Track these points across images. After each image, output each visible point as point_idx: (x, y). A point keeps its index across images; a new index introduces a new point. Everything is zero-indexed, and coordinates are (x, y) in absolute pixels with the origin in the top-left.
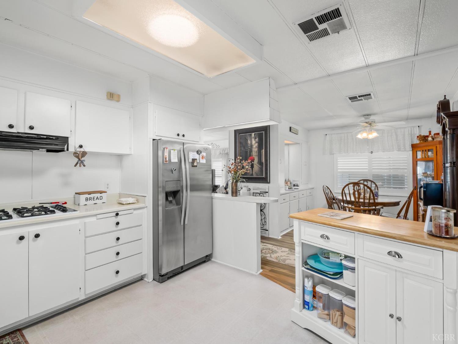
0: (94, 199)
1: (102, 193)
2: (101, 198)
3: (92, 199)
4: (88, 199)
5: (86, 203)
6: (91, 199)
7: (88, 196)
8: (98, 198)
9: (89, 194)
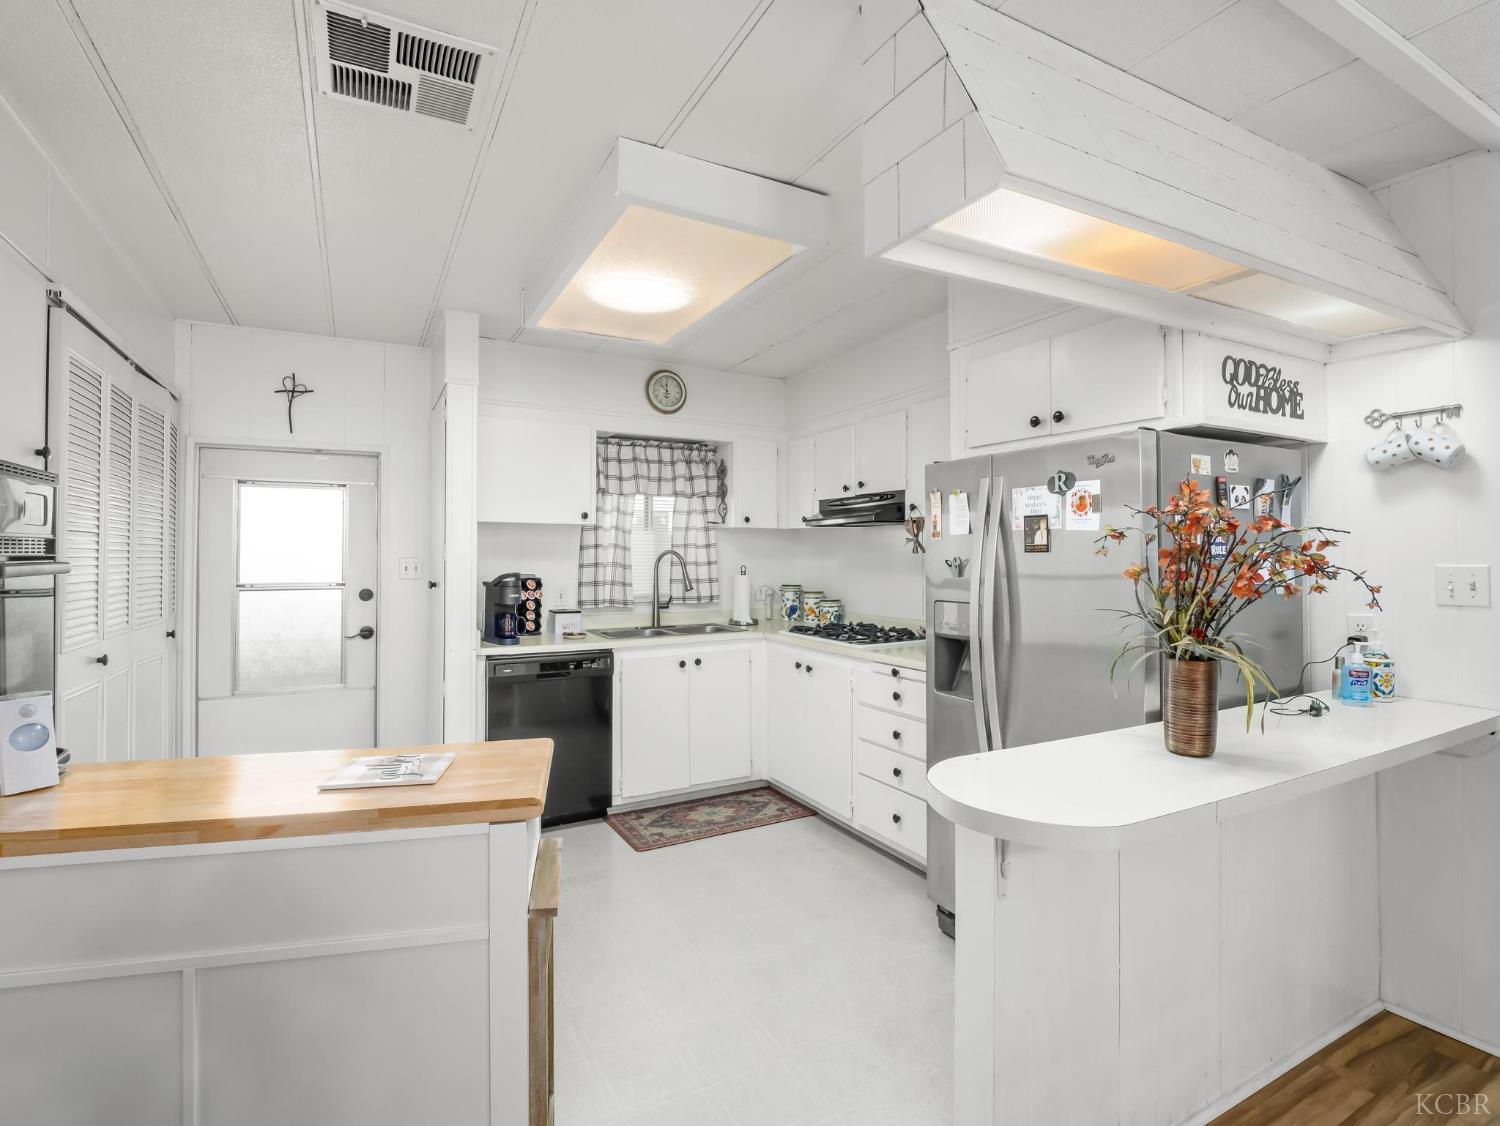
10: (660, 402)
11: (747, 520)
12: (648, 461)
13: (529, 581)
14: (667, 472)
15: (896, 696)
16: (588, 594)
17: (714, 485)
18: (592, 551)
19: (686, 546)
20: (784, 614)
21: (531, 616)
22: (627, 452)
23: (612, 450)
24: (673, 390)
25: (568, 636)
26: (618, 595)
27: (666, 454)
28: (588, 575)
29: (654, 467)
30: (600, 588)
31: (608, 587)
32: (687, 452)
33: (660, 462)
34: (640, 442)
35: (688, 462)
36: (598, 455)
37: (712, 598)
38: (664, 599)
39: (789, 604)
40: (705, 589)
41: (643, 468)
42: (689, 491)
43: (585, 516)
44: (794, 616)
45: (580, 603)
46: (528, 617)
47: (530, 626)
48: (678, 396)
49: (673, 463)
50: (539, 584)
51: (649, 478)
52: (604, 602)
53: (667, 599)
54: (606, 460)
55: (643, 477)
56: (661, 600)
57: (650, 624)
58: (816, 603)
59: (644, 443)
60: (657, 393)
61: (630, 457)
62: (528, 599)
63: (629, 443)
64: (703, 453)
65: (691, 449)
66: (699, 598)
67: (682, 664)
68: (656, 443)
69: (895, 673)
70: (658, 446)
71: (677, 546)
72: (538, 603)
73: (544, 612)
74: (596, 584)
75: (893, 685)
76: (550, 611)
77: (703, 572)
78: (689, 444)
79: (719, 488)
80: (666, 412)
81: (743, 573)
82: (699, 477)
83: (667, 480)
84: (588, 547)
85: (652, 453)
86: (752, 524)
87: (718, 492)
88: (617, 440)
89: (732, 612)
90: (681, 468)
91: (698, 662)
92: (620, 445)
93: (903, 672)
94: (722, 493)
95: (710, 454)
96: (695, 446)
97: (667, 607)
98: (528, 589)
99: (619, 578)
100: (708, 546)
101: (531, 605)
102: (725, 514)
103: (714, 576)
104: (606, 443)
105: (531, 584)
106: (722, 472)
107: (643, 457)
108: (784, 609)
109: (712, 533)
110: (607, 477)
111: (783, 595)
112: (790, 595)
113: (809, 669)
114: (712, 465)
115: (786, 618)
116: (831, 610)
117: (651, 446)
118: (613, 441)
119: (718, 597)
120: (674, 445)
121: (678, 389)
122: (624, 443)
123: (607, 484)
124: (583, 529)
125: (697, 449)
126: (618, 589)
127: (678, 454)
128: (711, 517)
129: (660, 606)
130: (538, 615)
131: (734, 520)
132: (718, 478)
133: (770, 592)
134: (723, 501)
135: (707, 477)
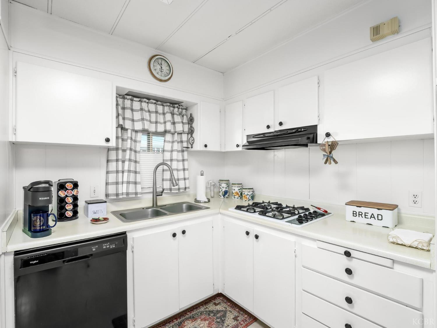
0: (366, 217)
1: (381, 209)
2: (380, 218)
3: (363, 215)
4: (356, 214)
5: (354, 219)
6: (361, 215)
7: (358, 210)
8: (372, 216)
9: (357, 206)
10: (158, 73)
11: (206, 146)
12: (149, 111)
13: (67, 184)
14: (161, 119)
15: (349, 271)
16: (112, 189)
17: (186, 128)
18: (114, 164)
19: (171, 160)
20: (221, 195)
21: (69, 207)
22: (136, 105)
23: (128, 103)
24: (165, 68)
25: (95, 221)
26: (132, 189)
27: (160, 109)
28: (112, 178)
29: (153, 116)
30: (120, 186)
31: (125, 185)
32: (172, 109)
33: (156, 112)
34: (145, 100)
35: (173, 114)
36: (117, 105)
37: (185, 188)
38: (159, 190)
39: (224, 190)
40: (182, 184)
41: (146, 115)
42: (172, 131)
43: (108, 140)
44: (226, 196)
45: (107, 195)
46: (67, 208)
47: (69, 214)
48: (168, 72)
49: (164, 114)
50: (76, 185)
51: (150, 121)
52: (122, 194)
53: (162, 190)
54: (124, 108)
55: (147, 120)
56: (157, 190)
57: (151, 205)
58: (239, 190)
59: (147, 101)
60: (156, 68)
61: (139, 108)
62: (67, 196)
63: (138, 99)
64: (180, 110)
65: (174, 107)
66: (179, 189)
67: (174, 235)
68: (154, 101)
69: (348, 254)
70: (155, 103)
71: (167, 161)
72: (75, 198)
73: (81, 203)
74: (117, 183)
75: (346, 262)
76: (86, 202)
77: (181, 175)
78: (173, 104)
79: (189, 129)
80: (161, 80)
81: (202, 175)
82: (179, 123)
83: (161, 123)
84: (112, 161)
85: (152, 107)
86: (209, 149)
87: (189, 131)
88: (130, 97)
89: (196, 195)
90: (169, 117)
91: (184, 232)
92: (132, 100)
93: (353, 253)
94: (191, 132)
95: (184, 111)
96: (176, 106)
97: (161, 195)
98: (67, 189)
99: (132, 179)
100: (183, 160)
101: (70, 200)
102: (193, 143)
103: (187, 177)
104: (124, 98)
105: (69, 186)
106: (191, 120)
107: (146, 109)
108: (221, 193)
109: (186, 153)
110: (124, 119)
111: (220, 185)
112: (224, 185)
113: (257, 237)
114: (185, 117)
115: (222, 196)
116: (249, 193)
117: (152, 103)
118: (128, 97)
119: (189, 188)
120: (165, 104)
121: (168, 68)
122: (135, 99)
123: (124, 123)
124: (109, 149)
125: (177, 107)
126: (132, 186)
127: (167, 109)
128: (185, 145)
129: (157, 194)
130: (75, 206)
131: (198, 146)
132: (189, 124)
133: (213, 184)
134: (191, 136)
135: (183, 123)
